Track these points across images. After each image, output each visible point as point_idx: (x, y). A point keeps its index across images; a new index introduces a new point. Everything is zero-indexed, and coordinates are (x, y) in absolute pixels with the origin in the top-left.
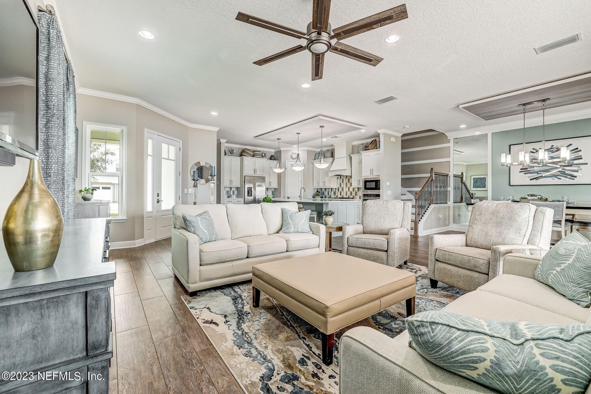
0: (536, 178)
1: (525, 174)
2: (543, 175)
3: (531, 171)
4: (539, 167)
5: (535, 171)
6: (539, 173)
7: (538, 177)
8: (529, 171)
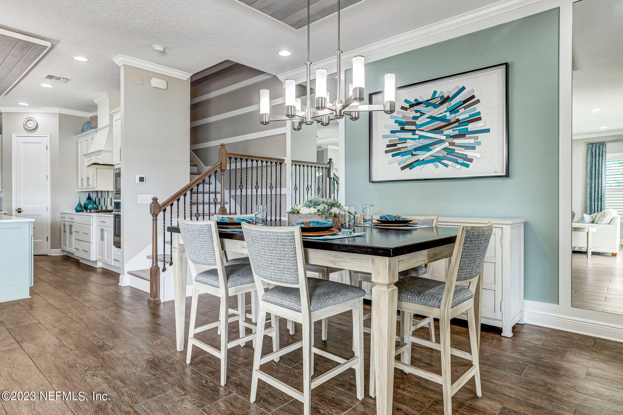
0: (410, 166)
1: (393, 156)
2: (421, 158)
3: (402, 150)
4: (414, 139)
5: (409, 149)
6: (414, 153)
7: (412, 164)
8: (399, 149)
